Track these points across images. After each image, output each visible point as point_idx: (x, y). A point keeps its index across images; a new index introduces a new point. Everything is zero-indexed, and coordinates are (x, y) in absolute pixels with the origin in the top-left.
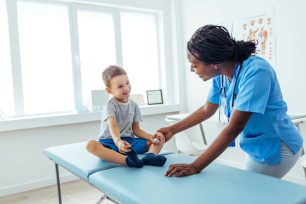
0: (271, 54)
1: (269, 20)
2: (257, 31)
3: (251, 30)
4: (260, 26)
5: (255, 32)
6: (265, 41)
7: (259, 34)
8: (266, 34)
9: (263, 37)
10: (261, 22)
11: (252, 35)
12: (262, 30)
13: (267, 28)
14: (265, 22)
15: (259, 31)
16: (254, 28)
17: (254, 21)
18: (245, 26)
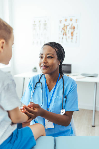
0: (76, 40)
1: (77, 20)
2: (68, 25)
3: (65, 25)
4: (71, 23)
5: (67, 26)
6: (73, 32)
7: (70, 28)
8: (74, 28)
9: (72, 29)
10: (71, 21)
11: (65, 27)
12: (72, 25)
13: (75, 25)
14: (74, 21)
15: (70, 26)
16: (67, 24)
17: (67, 19)
18: (61, 21)
